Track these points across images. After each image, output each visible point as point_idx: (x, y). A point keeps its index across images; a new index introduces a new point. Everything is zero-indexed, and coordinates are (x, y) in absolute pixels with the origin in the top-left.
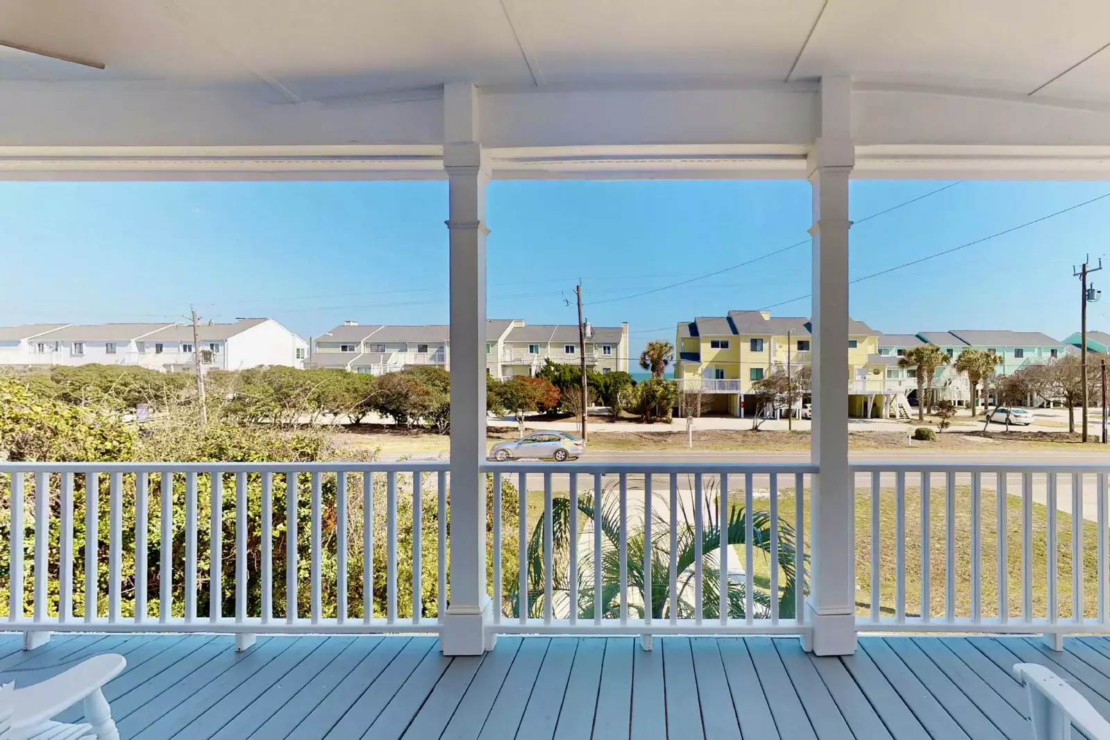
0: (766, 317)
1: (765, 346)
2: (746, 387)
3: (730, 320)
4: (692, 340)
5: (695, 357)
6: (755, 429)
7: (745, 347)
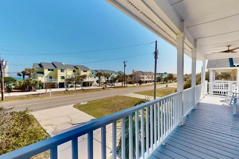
0: (64, 64)
1: (65, 71)
2: (60, 80)
3: (53, 64)
4: (41, 69)
5: (43, 73)
6: (67, 90)
7: (59, 71)
